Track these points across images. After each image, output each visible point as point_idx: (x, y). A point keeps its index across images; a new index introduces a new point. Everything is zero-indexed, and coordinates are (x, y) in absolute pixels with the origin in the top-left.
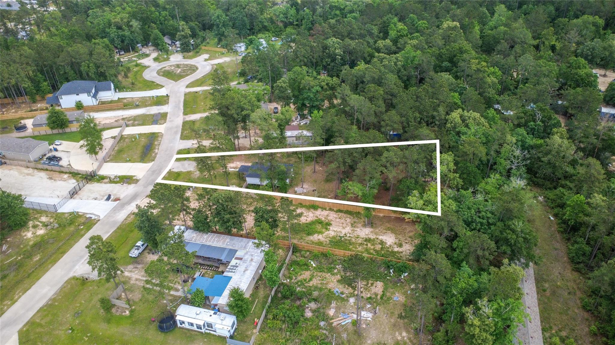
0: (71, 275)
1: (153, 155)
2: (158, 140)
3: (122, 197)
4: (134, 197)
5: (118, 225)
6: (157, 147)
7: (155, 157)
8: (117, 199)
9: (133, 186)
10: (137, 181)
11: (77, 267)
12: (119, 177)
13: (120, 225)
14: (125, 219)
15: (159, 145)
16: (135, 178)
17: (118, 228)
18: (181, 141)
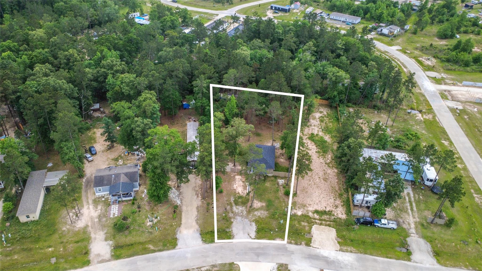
0: (438, 266)
1: (216, 269)
5: (362, 256)
7: (225, 264)
11: (428, 266)
13: (361, 253)
14: (351, 252)
17: (366, 253)
18: (179, 246)
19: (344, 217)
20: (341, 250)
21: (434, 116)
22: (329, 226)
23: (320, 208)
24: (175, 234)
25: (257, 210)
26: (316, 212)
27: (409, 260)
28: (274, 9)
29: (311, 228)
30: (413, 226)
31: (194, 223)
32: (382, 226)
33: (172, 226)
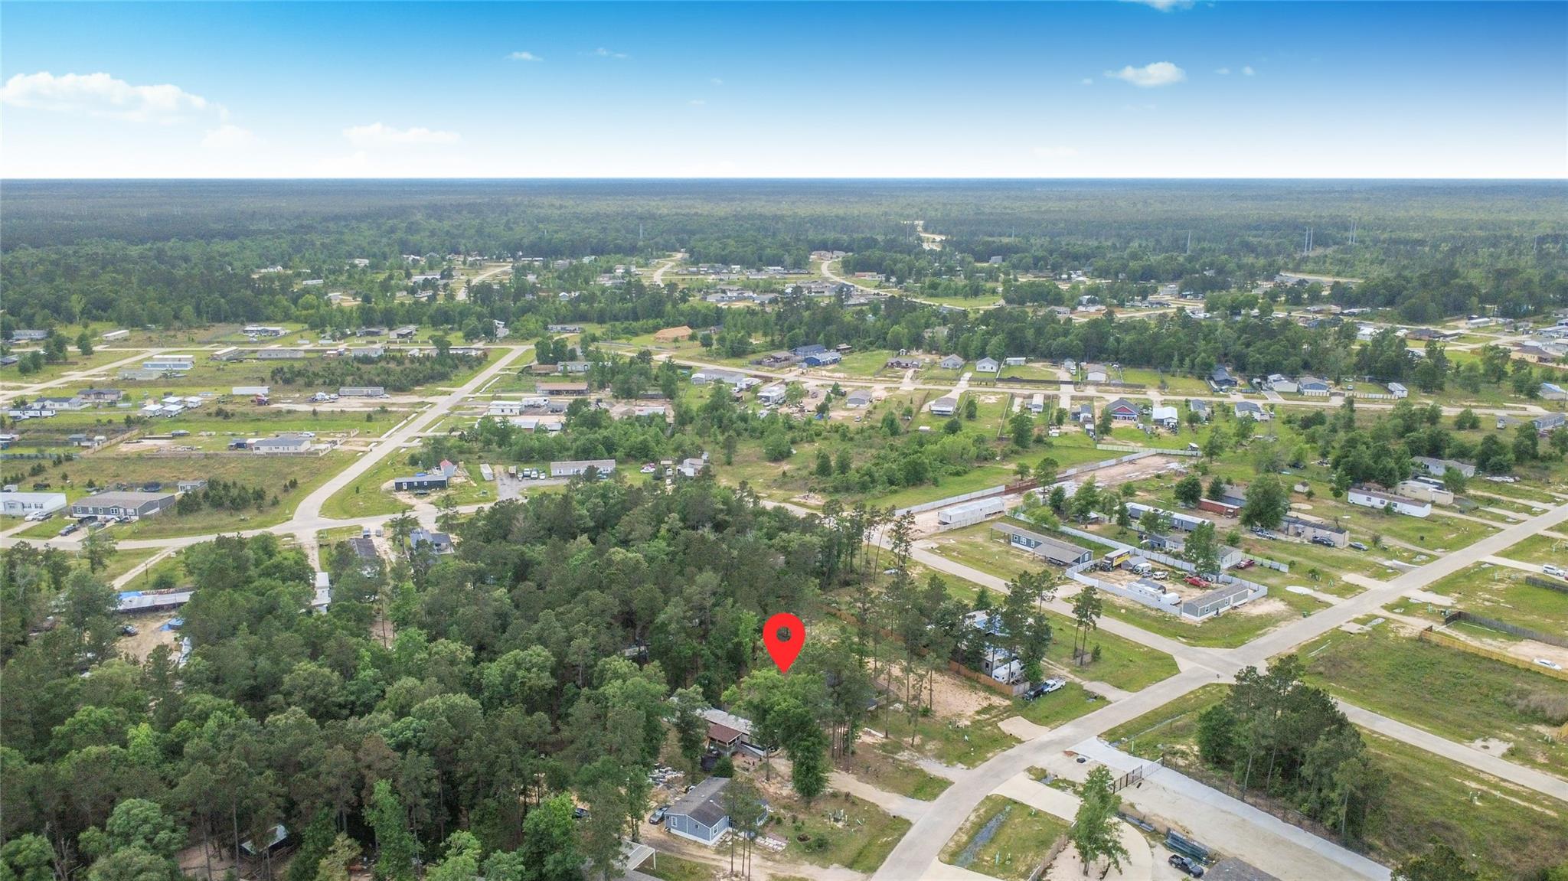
0: (1134, 694)
1: (982, 811)
2: (957, 843)
3: (1061, 755)
4: (1042, 747)
5: (1072, 722)
6: (968, 825)
7: (983, 803)
8: (1071, 754)
9: (1039, 766)
10: (1029, 770)
11: (1127, 699)
12: (1059, 787)
13: (1070, 721)
14: (1060, 725)
15: (961, 829)
16: (1032, 777)
17: (1073, 719)
18: (913, 821)
19: (1007, 702)
20: (1052, 729)
21: (925, 566)
22: (1008, 717)
23: (979, 708)
24: (885, 815)
25: (923, 744)
26: (978, 713)
27: (1110, 703)
28: (405, 487)
29: (999, 728)
30: (1072, 677)
31: (886, 794)
32: (1054, 688)
33: (867, 811)
